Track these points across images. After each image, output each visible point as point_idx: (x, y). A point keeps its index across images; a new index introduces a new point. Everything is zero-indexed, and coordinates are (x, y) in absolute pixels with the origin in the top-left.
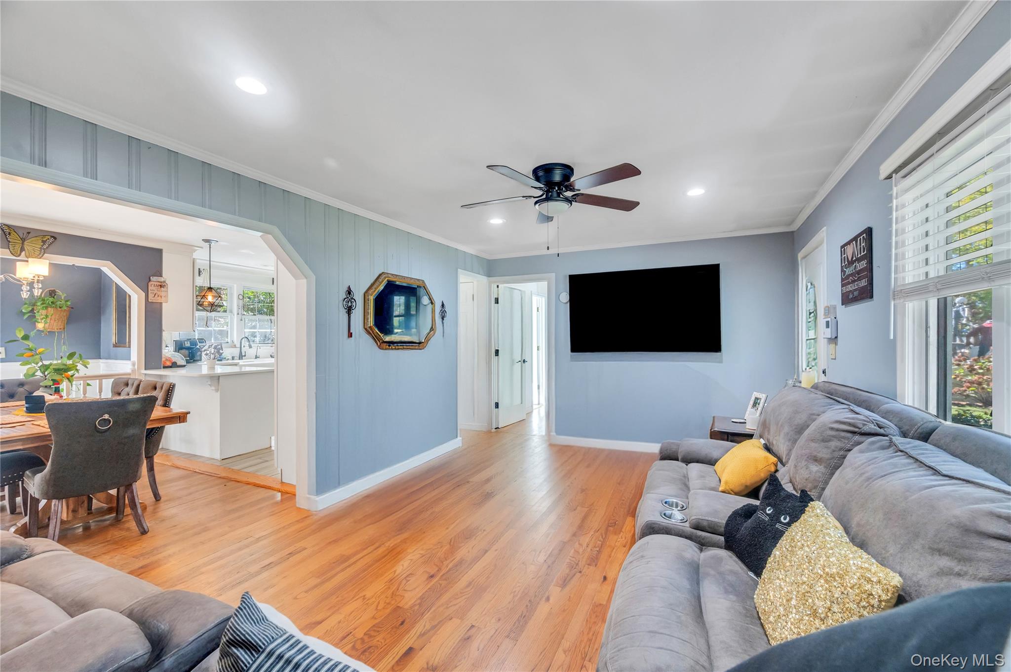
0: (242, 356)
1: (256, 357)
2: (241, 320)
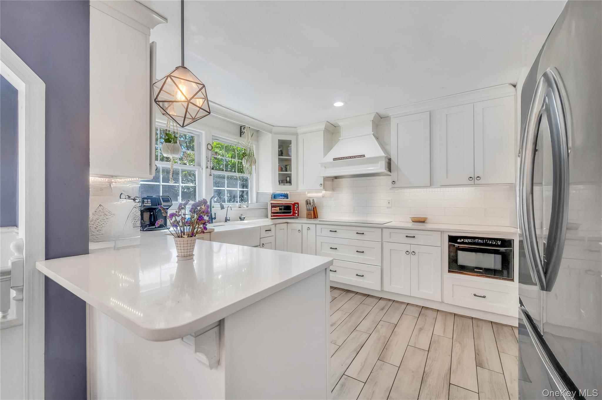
0: (212, 219)
1: (226, 220)
2: (211, 175)
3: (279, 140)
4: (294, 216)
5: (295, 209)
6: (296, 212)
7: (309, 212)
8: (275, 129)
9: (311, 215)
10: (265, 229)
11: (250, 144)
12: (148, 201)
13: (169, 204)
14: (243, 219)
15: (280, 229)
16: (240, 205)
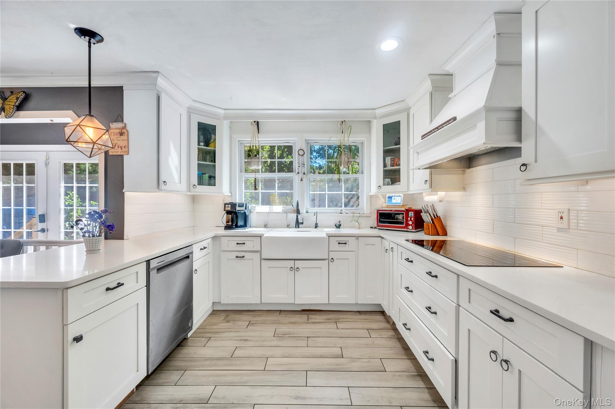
1: (316, 226)
2: (302, 180)
3: (383, 125)
4: (407, 228)
5: (409, 219)
6: (410, 223)
7: (427, 225)
8: (378, 112)
9: (429, 229)
10: (337, 241)
11: (346, 139)
12: (228, 206)
13: (243, 208)
14: (338, 226)
15: (366, 245)
16: (342, 210)
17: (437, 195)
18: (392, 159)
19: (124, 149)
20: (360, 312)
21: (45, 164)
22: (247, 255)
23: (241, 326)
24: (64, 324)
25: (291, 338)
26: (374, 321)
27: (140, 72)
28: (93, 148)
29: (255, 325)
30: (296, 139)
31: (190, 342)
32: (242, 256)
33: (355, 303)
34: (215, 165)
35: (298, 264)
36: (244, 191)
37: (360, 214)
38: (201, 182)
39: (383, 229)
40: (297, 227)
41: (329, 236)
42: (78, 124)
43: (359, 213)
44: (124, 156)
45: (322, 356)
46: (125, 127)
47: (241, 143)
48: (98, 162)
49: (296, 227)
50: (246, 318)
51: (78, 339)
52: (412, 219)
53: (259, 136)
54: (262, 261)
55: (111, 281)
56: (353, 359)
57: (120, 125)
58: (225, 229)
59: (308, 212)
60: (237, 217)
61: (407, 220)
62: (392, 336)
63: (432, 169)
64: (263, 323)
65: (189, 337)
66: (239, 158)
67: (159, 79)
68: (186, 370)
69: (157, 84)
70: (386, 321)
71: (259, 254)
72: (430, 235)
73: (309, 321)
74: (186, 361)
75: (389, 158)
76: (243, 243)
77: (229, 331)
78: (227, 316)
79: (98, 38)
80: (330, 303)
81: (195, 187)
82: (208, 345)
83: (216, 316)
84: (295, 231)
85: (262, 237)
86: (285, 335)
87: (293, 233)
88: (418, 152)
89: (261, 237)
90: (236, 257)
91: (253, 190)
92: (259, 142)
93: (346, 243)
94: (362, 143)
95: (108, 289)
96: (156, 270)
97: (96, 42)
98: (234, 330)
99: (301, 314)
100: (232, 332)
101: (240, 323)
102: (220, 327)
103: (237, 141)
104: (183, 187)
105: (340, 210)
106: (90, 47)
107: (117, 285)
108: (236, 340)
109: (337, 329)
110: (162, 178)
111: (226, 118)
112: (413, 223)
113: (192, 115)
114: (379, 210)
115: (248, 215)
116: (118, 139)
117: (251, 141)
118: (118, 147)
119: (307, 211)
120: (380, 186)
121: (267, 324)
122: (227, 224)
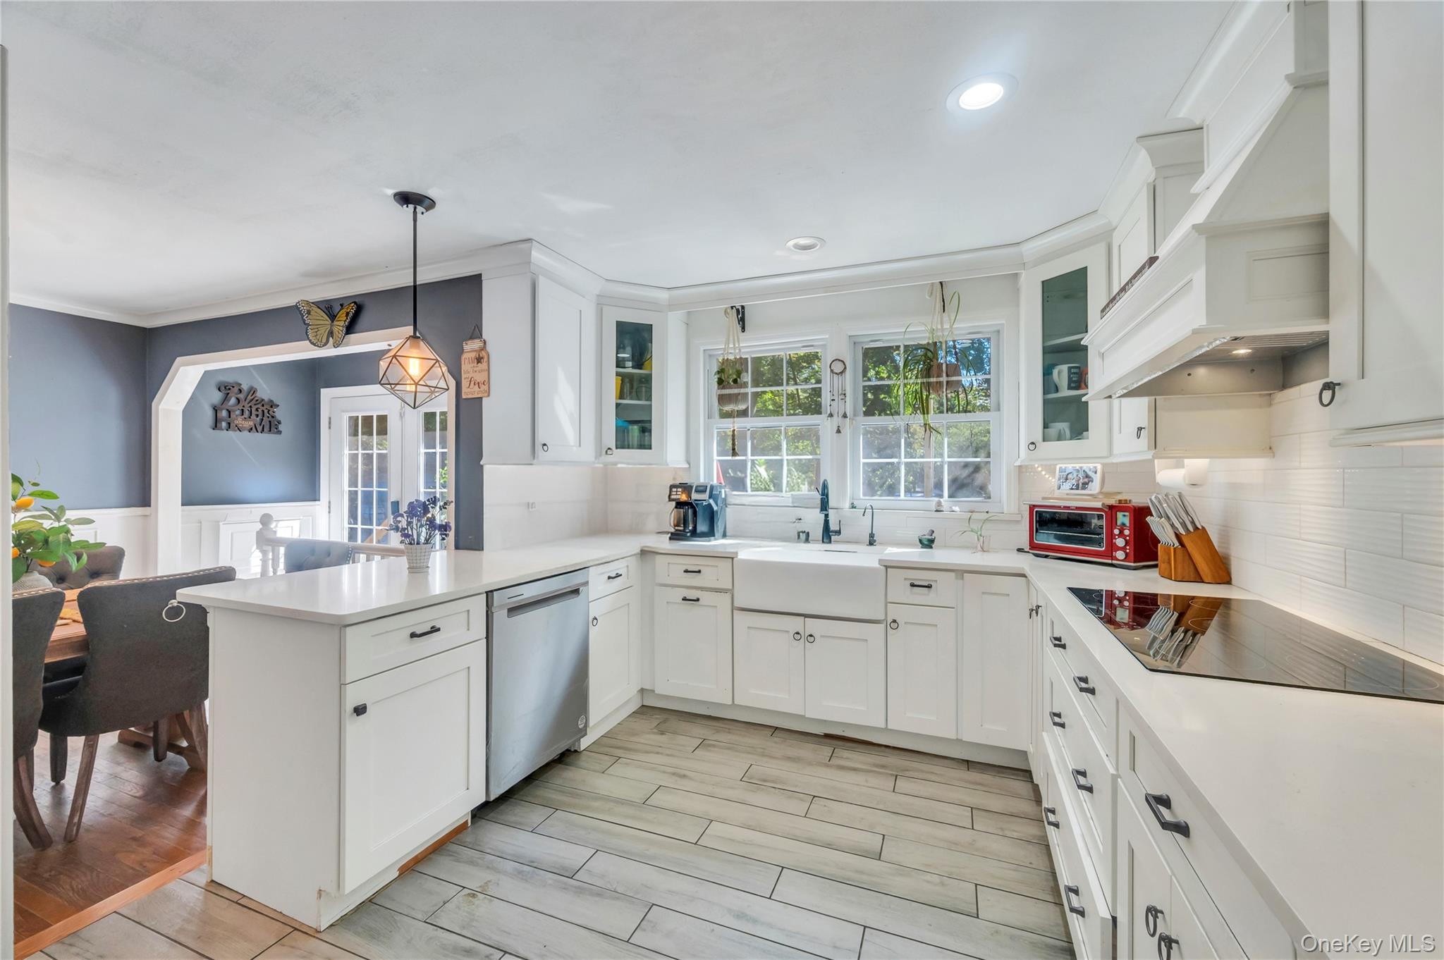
0: (830, 533)
1: (872, 541)
2: (839, 431)
3: (1043, 282)
4: (1112, 556)
5: (1116, 532)
6: (1120, 542)
7: (1165, 550)
8: (1029, 249)
9: (1169, 563)
10: (905, 579)
11: (947, 326)
12: (677, 492)
13: (705, 496)
14: (928, 543)
15: (983, 593)
16: (939, 504)
17: (1183, 467)
18: (1073, 371)
19: (483, 387)
20: (968, 764)
21: (399, 415)
22: (705, 597)
23: (683, 746)
24: (342, 683)
25: (778, 790)
26: (998, 791)
27: (505, 244)
28: (416, 392)
29: (712, 749)
30: (827, 336)
31: (584, 760)
32: (695, 598)
33: (955, 738)
34: (651, 405)
35: (813, 626)
36: (716, 458)
37: (990, 515)
38: (622, 443)
39: (1046, 557)
40: (825, 540)
41: (887, 567)
42: (393, 354)
43: (987, 512)
44: (483, 399)
45: (830, 845)
46: (484, 348)
47: (709, 355)
48: (446, 410)
49: (823, 542)
50: (699, 731)
51: (360, 710)
52: (1127, 532)
53: (741, 338)
54: (734, 611)
55: (420, 621)
56: (902, 869)
57: (475, 344)
58: (670, 539)
59: (855, 508)
60: (695, 514)
61: (1111, 536)
62: (1034, 837)
63: (1157, 397)
64: (729, 749)
65: (582, 749)
66: (705, 388)
67: (534, 253)
68: (557, 810)
69: (532, 261)
70: (1033, 799)
71: (728, 596)
72: (1171, 579)
73: (831, 762)
74: (563, 792)
75: (1065, 368)
76: (697, 570)
77: (660, 748)
78: (665, 721)
79: (428, 202)
80: (889, 727)
81: (609, 452)
82: (611, 771)
83: (644, 717)
84: (820, 551)
85: (735, 559)
86: (765, 781)
87: (814, 554)
88: (1102, 351)
89: (733, 558)
90: (683, 599)
91: (728, 456)
92: (740, 350)
93: (929, 587)
94: (998, 331)
95: (413, 635)
96: (506, 611)
97: (424, 210)
98: (668, 752)
99: (820, 744)
100: (662, 754)
101: (681, 739)
102: (642, 741)
103: (702, 352)
104: (587, 452)
105: (934, 503)
106: (415, 220)
107: (429, 630)
108: (664, 772)
109: (894, 791)
110: (541, 438)
111: (672, 306)
112: (1127, 543)
113: (605, 309)
114: (1034, 506)
115: (717, 512)
116: (475, 369)
117: (724, 349)
118: (475, 384)
119: (853, 504)
120: (1033, 443)
121: (736, 751)
122: (676, 528)
